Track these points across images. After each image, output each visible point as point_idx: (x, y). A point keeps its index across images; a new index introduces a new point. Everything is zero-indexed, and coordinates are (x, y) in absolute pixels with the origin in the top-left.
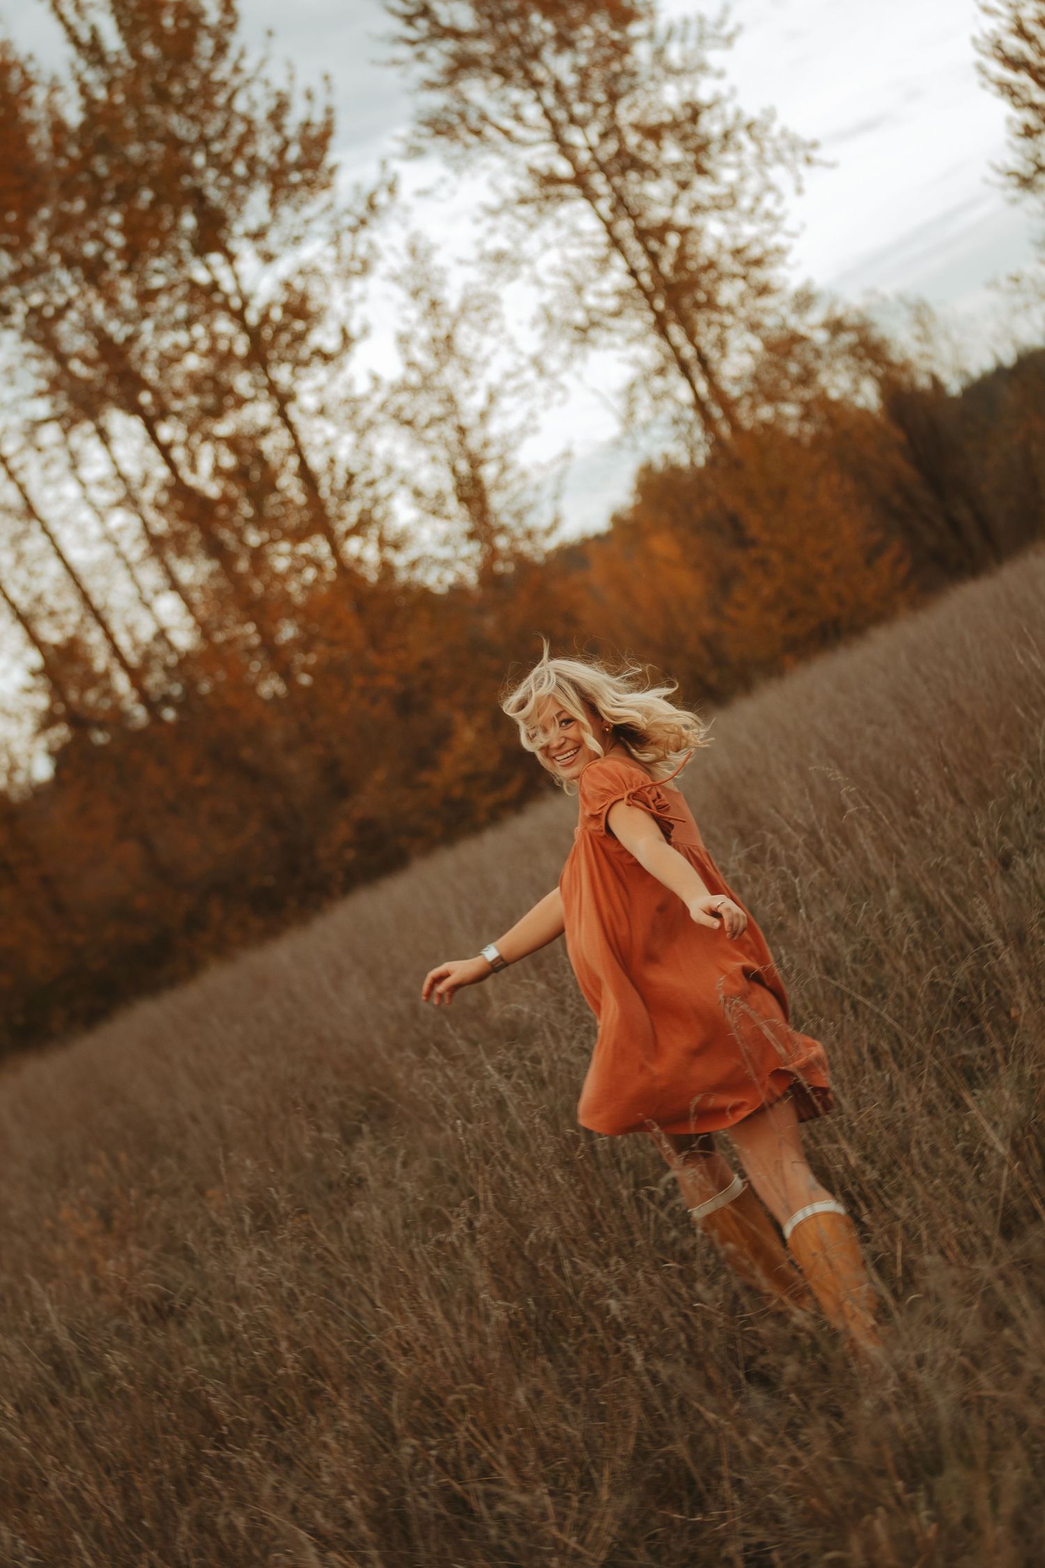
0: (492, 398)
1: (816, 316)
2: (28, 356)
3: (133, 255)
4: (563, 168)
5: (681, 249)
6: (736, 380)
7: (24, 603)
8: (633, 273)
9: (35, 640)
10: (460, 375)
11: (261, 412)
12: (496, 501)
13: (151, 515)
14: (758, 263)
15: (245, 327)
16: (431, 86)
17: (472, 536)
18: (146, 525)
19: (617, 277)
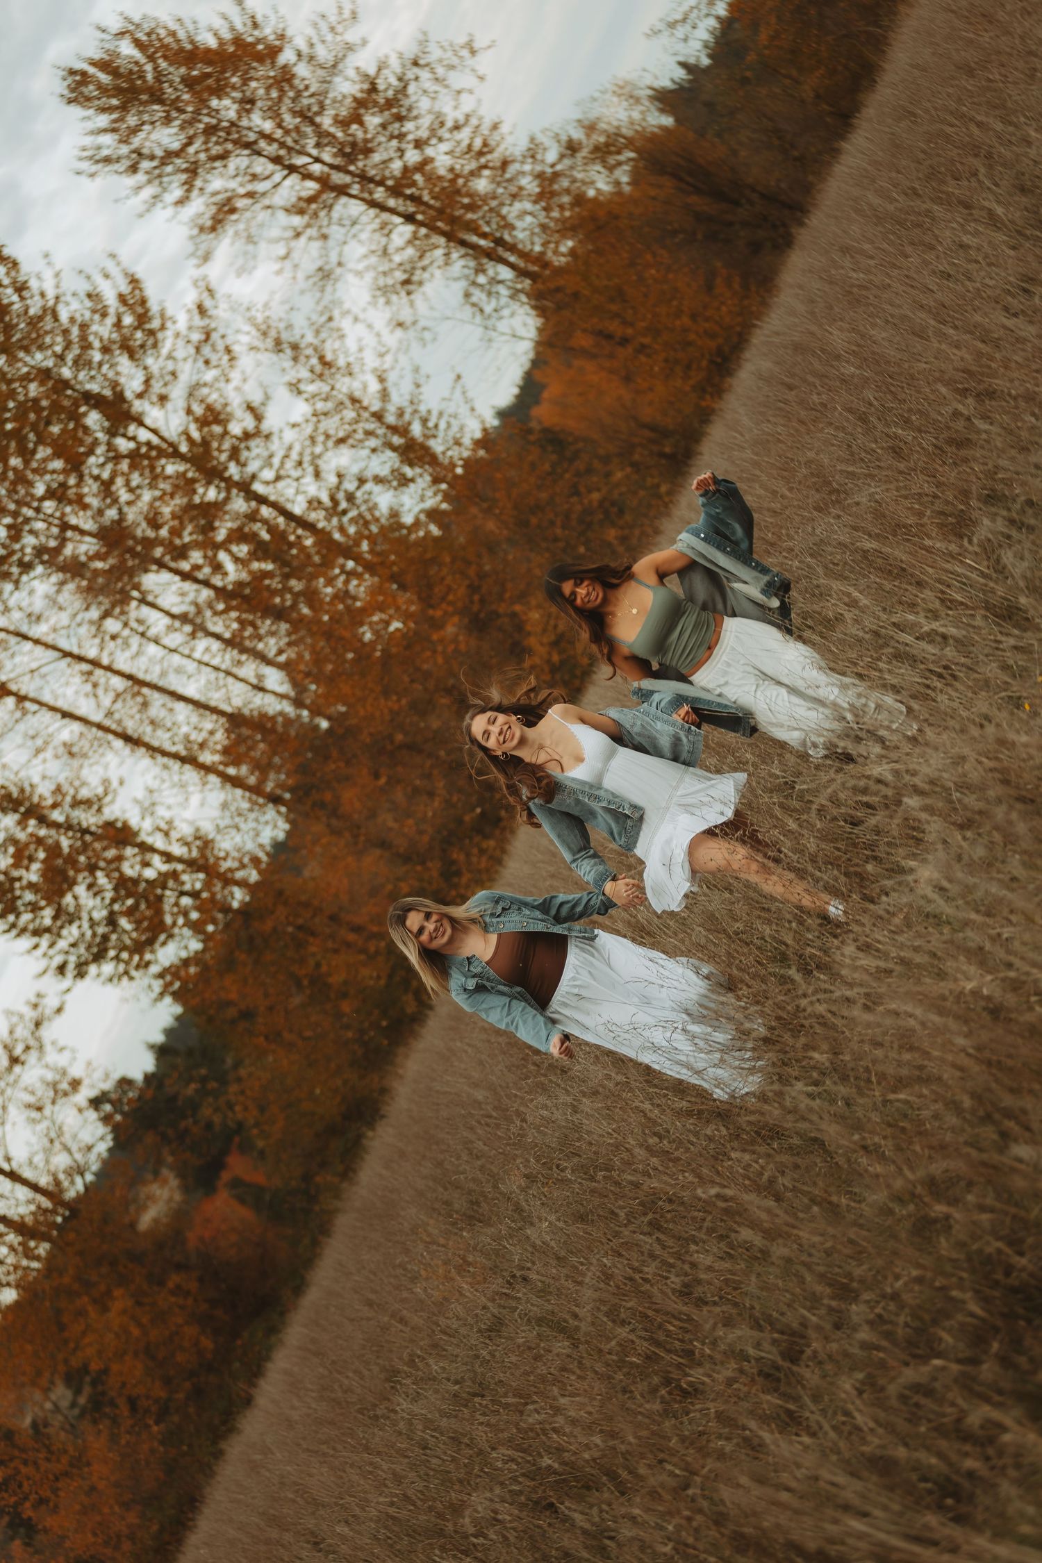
0: (382, 380)
1: (552, 155)
2: (62, 583)
3: (75, 464)
4: (312, 186)
5: (428, 179)
6: (533, 239)
7: (180, 749)
8: (409, 218)
9: (207, 769)
10: (347, 380)
11: (239, 504)
12: (437, 446)
13: (217, 625)
14: (486, 149)
15: (182, 457)
16: (181, 202)
17: (436, 481)
18: (217, 637)
19: (403, 231)
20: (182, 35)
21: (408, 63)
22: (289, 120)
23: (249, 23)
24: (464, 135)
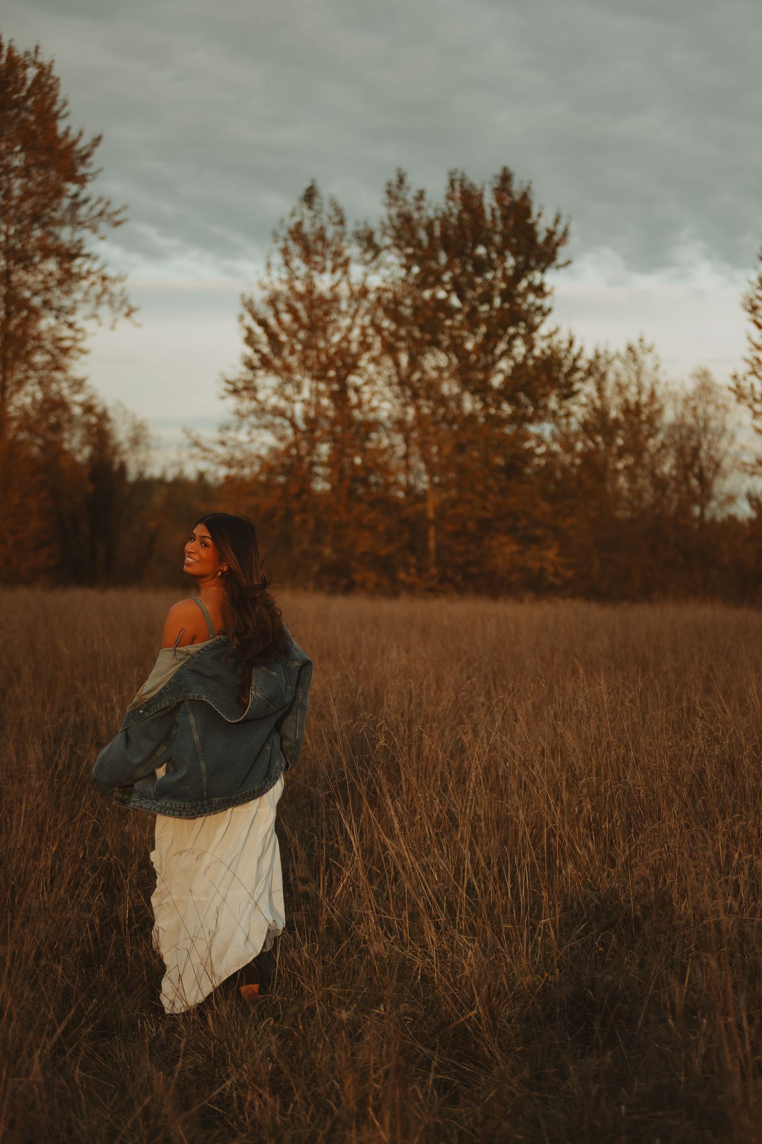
1: (79, 398)
5: (26, 319)
6: (17, 408)
14: (65, 351)
20: (56, 108)
21: (101, 274)
22: (27, 206)
23: (84, 153)
24: (66, 332)
